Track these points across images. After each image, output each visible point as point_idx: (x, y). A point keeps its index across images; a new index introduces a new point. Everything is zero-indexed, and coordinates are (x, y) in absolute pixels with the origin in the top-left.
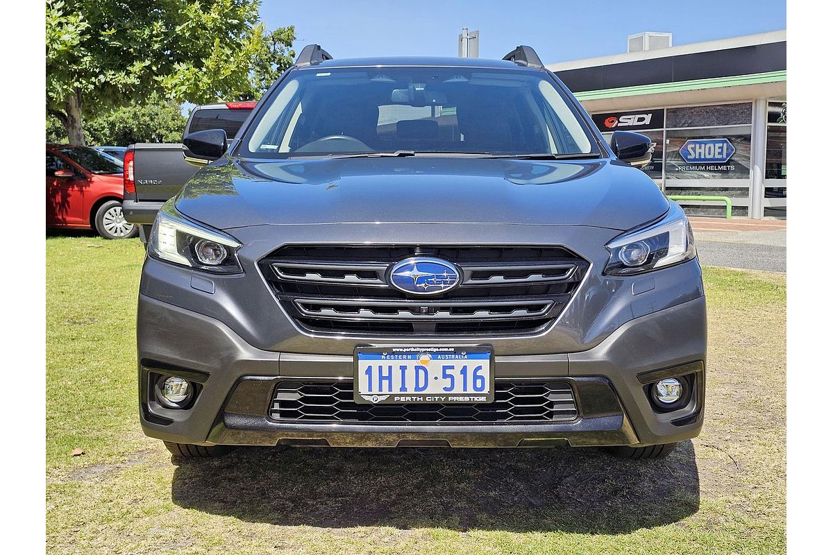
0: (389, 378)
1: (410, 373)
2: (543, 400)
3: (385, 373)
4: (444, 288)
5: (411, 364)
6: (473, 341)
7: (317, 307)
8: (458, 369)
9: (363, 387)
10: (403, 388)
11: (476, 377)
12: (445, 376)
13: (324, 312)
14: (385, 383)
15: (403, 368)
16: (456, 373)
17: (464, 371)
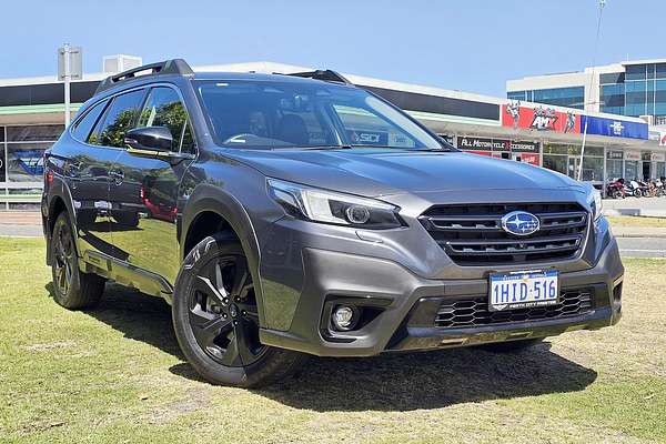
0: (507, 293)
1: (518, 288)
2: (577, 300)
3: (505, 290)
4: (533, 231)
5: (518, 282)
6: (548, 265)
7: (461, 247)
8: (542, 284)
9: (493, 301)
10: (514, 299)
11: (550, 288)
12: (536, 289)
13: (465, 250)
14: (505, 295)
15: (515, 285)
16: (541, 286)
17: (545, 286)
